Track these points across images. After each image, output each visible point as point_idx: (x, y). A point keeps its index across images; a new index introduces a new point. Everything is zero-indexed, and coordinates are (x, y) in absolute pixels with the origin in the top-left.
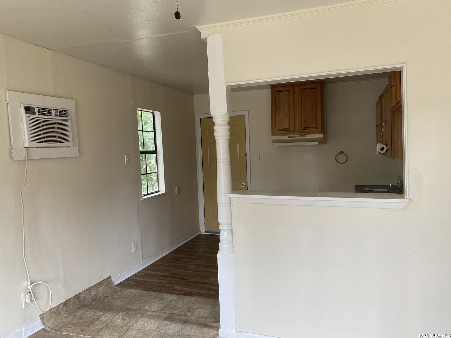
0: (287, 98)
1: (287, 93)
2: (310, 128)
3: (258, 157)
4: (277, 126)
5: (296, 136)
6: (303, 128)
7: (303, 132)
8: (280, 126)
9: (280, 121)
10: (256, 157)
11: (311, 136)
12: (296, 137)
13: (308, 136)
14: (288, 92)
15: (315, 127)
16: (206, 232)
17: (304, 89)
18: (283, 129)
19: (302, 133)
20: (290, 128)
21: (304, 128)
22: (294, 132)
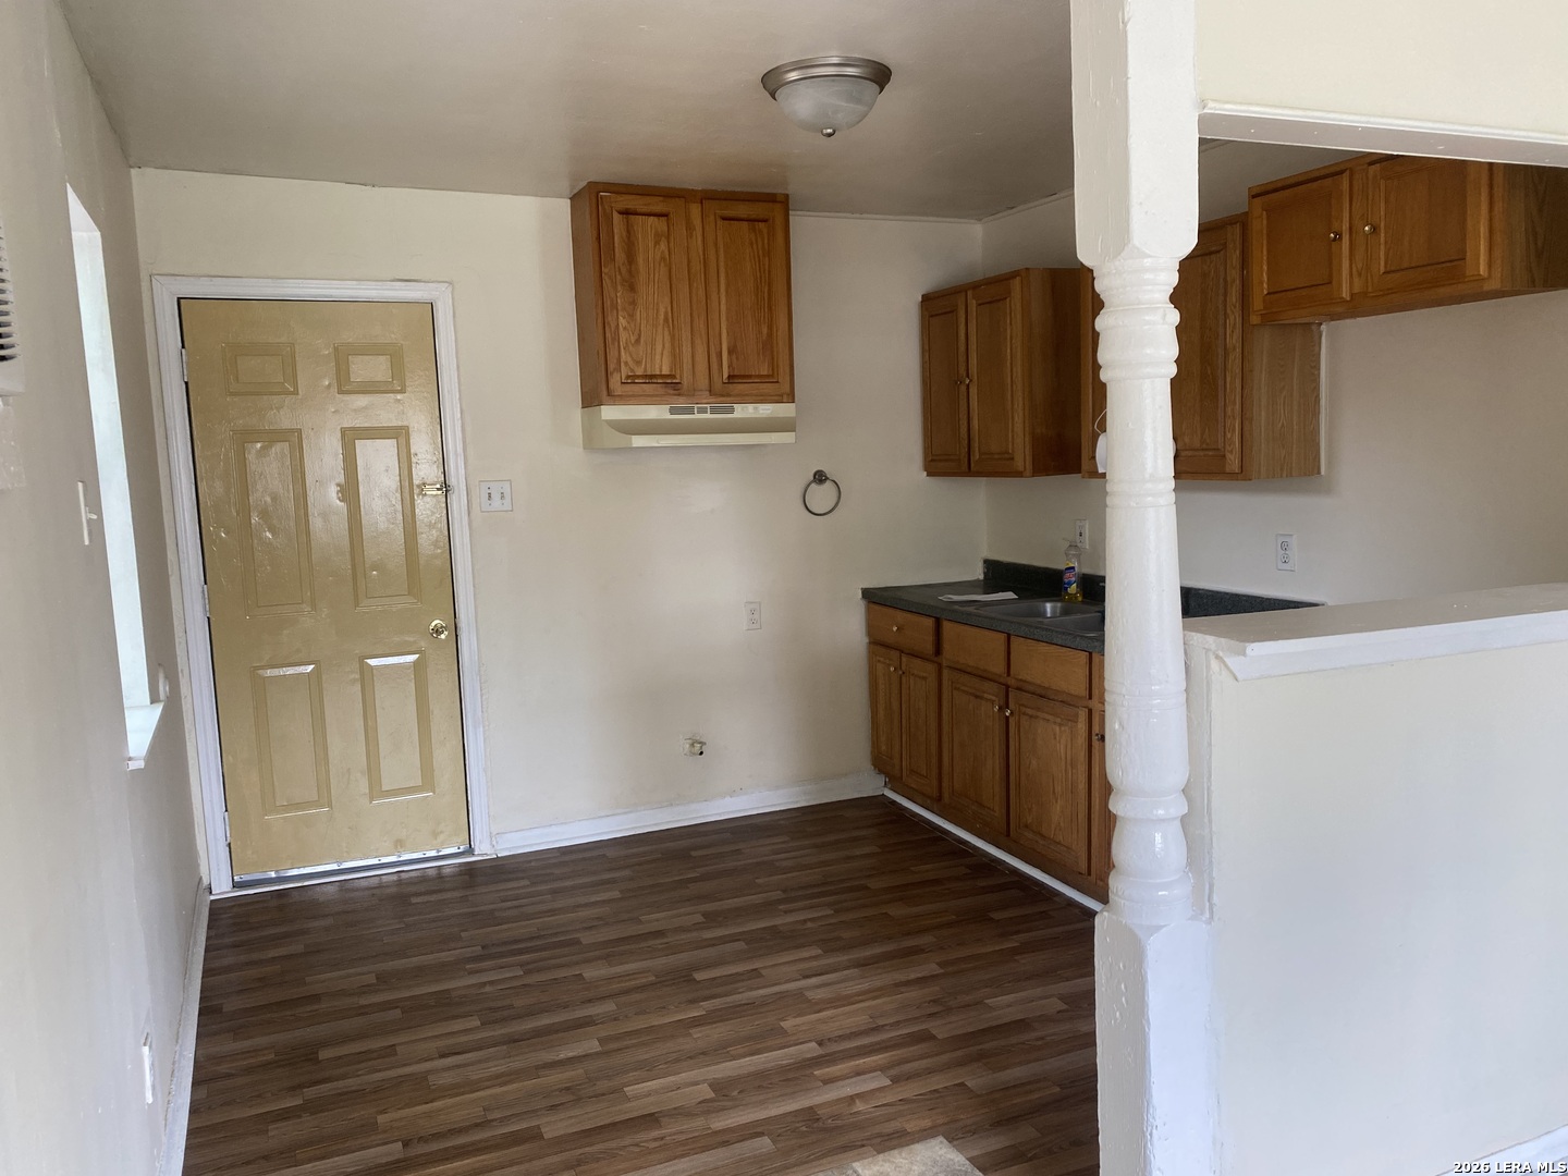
0: (663, 246)
1: (660, 224)
2: (750, 376)
3: (507, 495)
4: (626, 363)
5: (698, 408)
6: (726, 375)
7: (729, 395)
8: (638, 363)
9: (638, 341)
10: (496, 497)
11: (756, 408)
12: (702, 411)
13: (744, 411)
14: (664, 219)
15: (768, 376)
16: (236, 885)
17: (724, 219)
18: (650, 378)
19: (723, 396)
20: (678, 376)
21: (729, 377)
22: (692, 393)
